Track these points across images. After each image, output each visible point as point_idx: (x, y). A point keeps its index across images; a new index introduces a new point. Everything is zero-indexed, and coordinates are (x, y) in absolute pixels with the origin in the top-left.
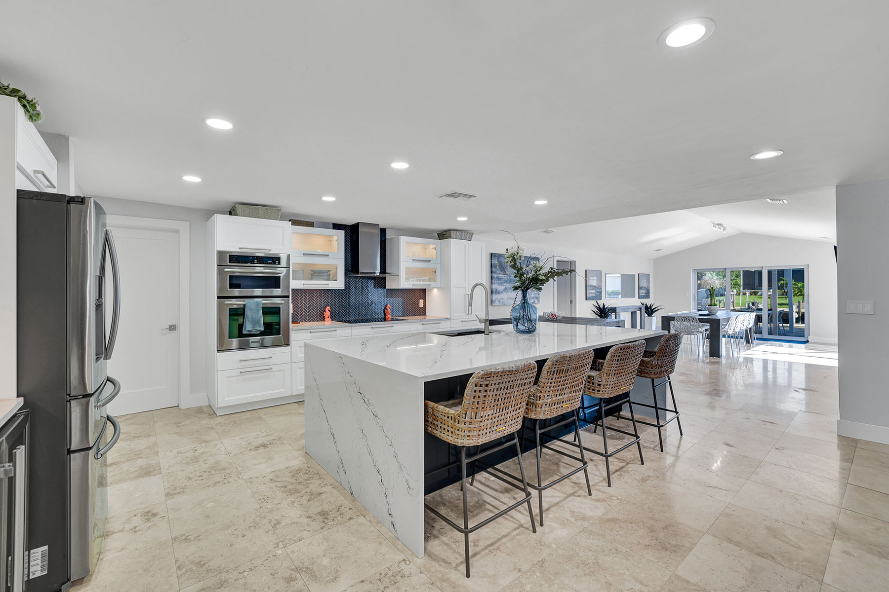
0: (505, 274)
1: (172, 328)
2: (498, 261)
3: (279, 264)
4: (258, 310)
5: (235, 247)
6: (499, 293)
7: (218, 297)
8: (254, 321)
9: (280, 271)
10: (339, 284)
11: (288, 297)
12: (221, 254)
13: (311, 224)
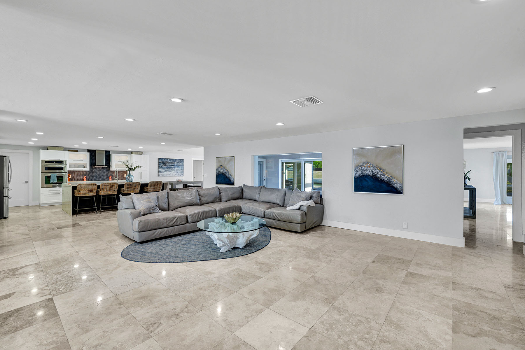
0: (165, 165)
1: (27, 182)
2: (162, 161)
3: (63, 163)
4: (55, 177)
5: (47, 159)
6: (162, 172)
7: (41, 173)
8: (54, 179)
9: (63, 165)
10: (88, 169)
11: (66, 173)
12: (42, 161)
13: (77, 151)
